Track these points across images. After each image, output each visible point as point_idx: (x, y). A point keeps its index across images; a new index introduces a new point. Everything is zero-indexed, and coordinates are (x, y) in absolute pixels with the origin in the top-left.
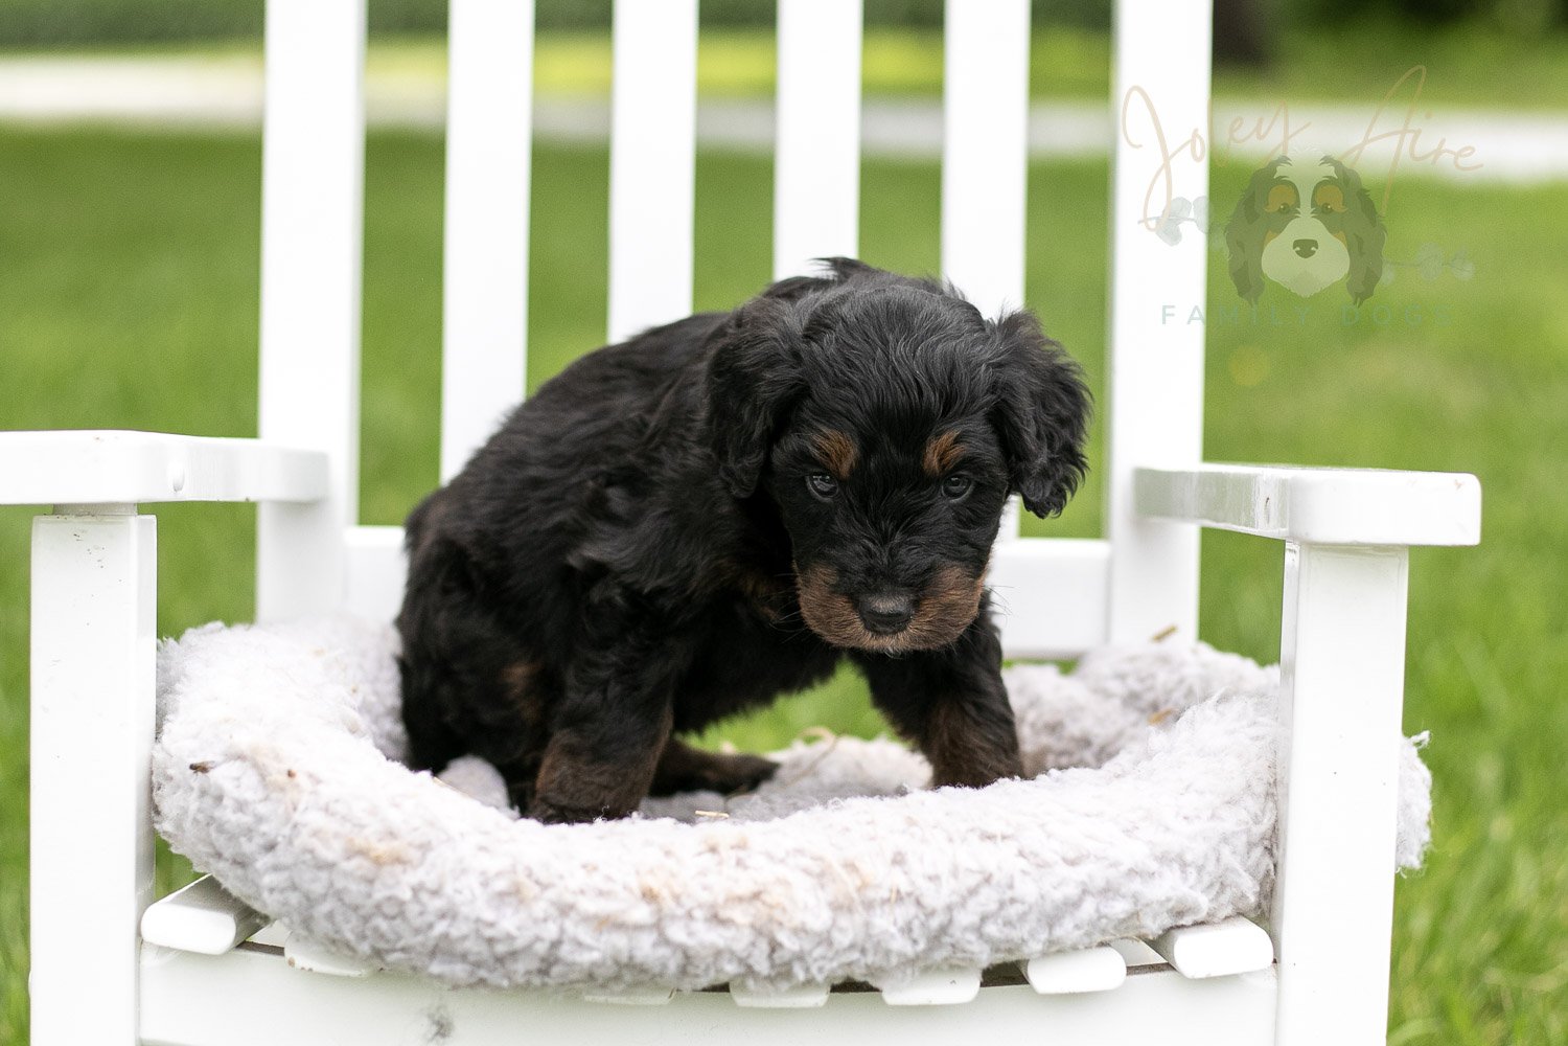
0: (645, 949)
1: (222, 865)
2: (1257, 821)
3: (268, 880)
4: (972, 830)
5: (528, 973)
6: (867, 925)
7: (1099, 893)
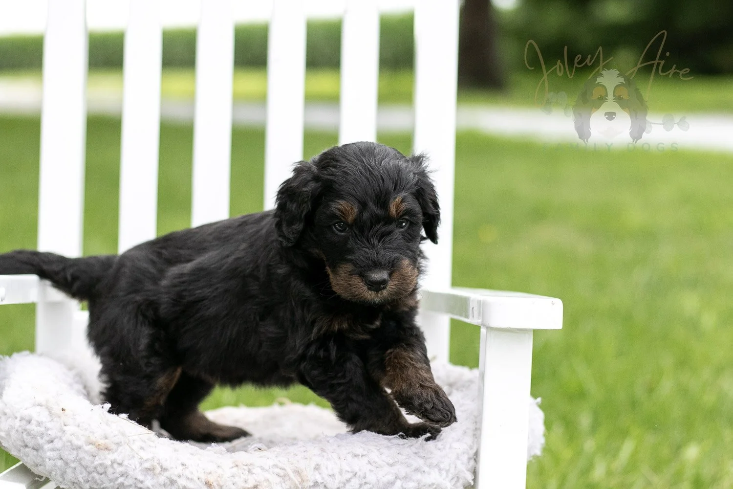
4: (349, 453)
7: (403, 478)
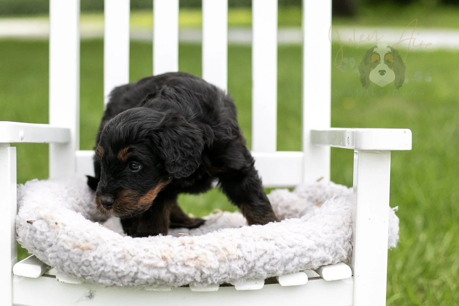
0: (163, 274)
1: (37, 251)
2: (346, 234)
3: (50, 255)
4: (261, 237)
5: (128, 282)
6: (230, 266)
7: (299, 256)
